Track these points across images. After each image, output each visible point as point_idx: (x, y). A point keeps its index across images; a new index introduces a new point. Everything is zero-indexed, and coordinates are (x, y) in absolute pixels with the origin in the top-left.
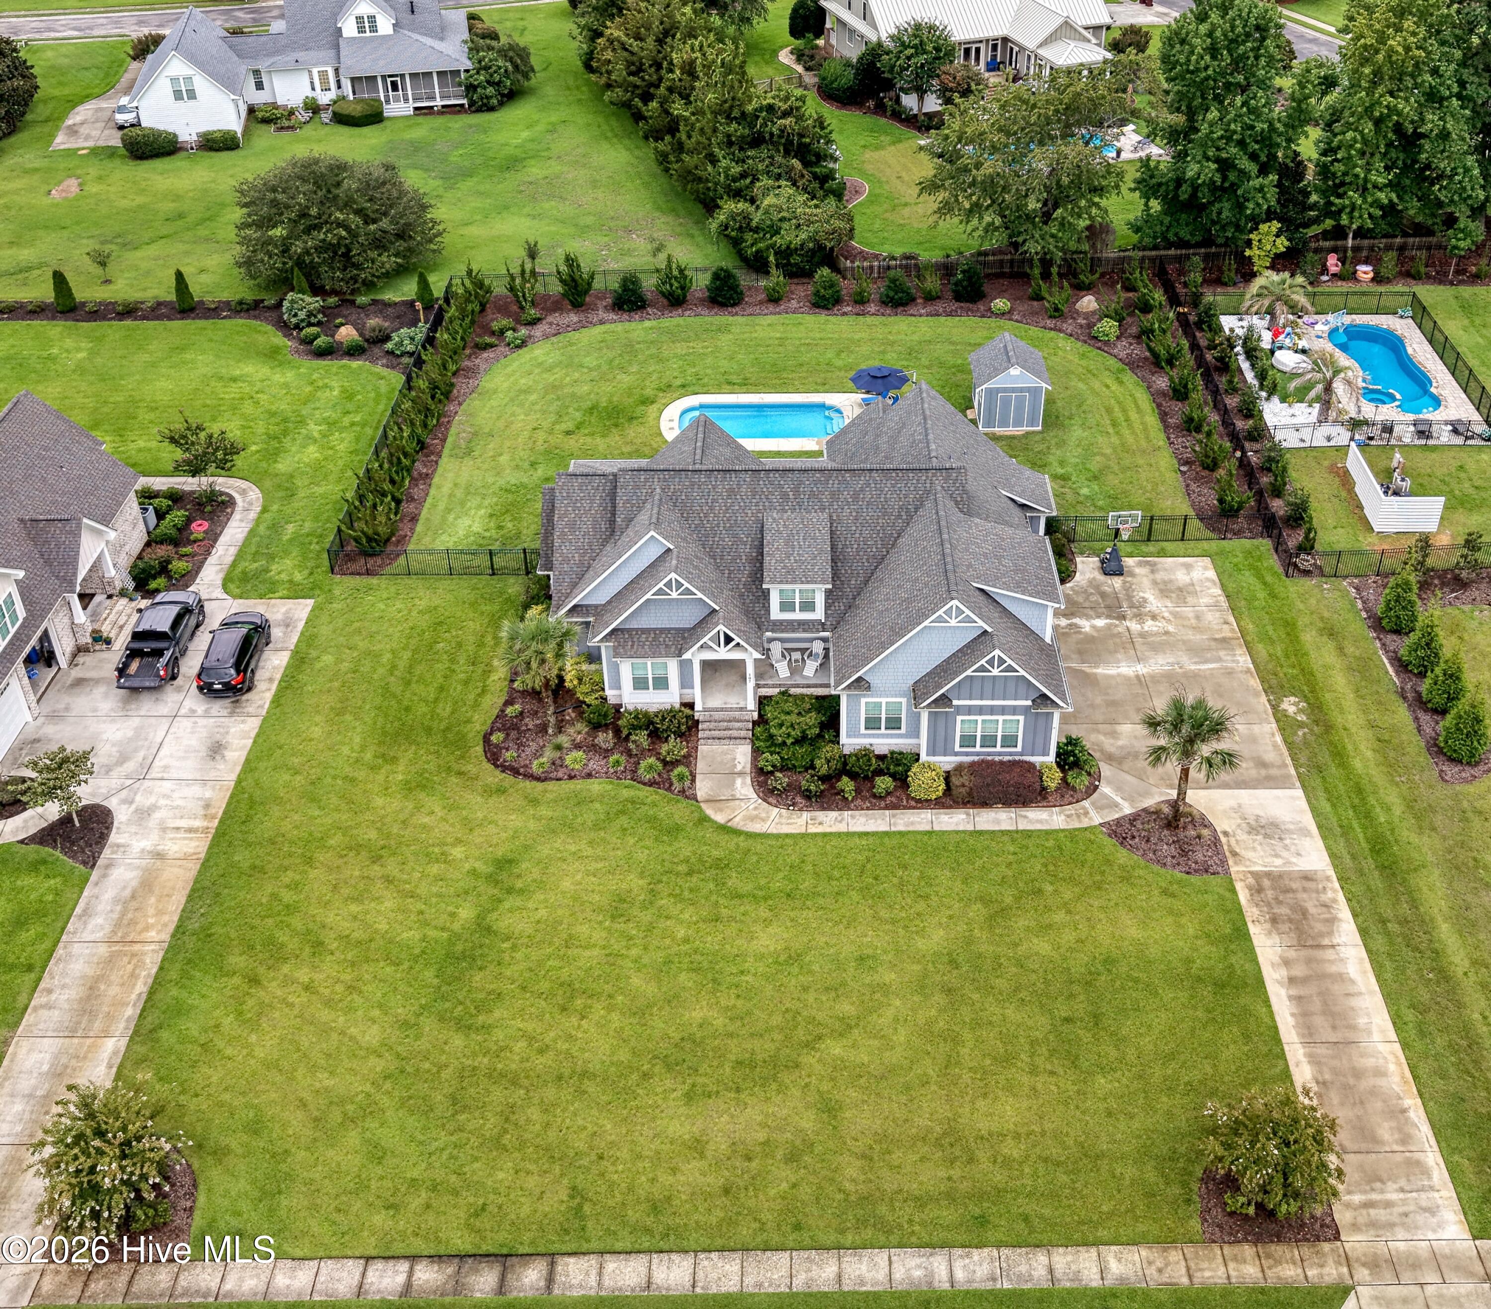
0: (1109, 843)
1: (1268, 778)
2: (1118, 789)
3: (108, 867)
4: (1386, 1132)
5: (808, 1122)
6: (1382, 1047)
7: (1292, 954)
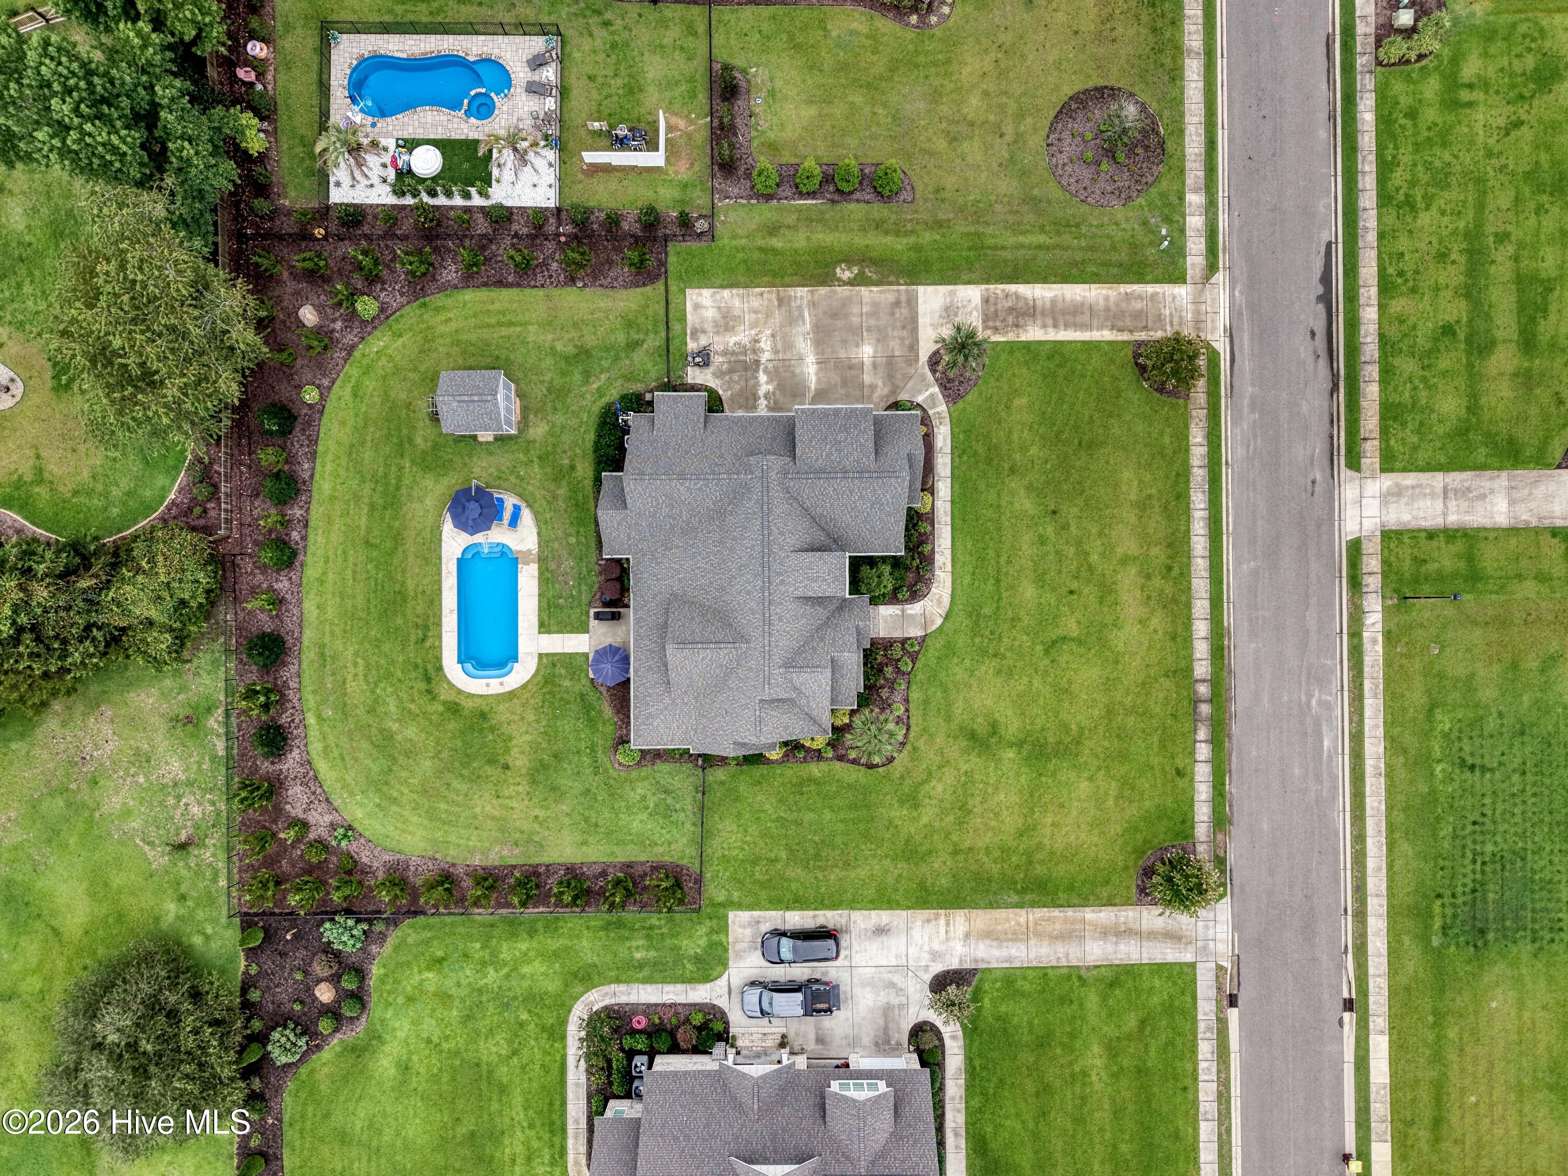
0: (960, 404)
1: (909, 302)
2: (920, 392)
3: (976, 961)
4: (1138, 305)
5: (1133, 571)
6: (1093, 293)
7: (1039, 322)
